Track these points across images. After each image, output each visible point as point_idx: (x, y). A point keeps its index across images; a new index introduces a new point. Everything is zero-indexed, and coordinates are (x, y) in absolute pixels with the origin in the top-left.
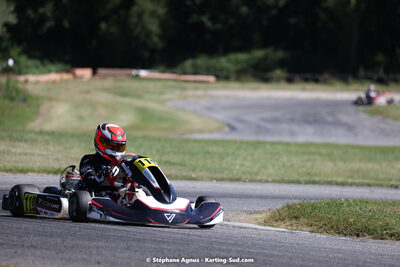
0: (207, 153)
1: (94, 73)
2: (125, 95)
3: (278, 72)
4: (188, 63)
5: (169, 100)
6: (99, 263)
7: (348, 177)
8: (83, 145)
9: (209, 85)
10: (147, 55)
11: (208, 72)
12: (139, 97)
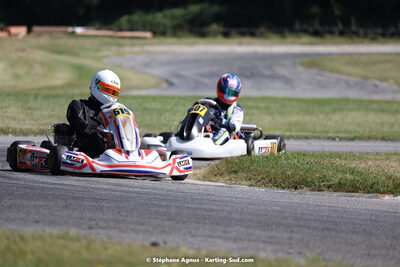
0: (146, 109)
1: (29, 31)
2: (60, 53)
3: (215, 27)
4: (124, 20)
5: (105, 57)
6: (37, 222)
7: (287, 131)
8: (20, 104)
9: (146, 41)
10: (82, 12)
11: (144, 28)
12: (76, 54)
